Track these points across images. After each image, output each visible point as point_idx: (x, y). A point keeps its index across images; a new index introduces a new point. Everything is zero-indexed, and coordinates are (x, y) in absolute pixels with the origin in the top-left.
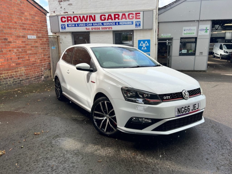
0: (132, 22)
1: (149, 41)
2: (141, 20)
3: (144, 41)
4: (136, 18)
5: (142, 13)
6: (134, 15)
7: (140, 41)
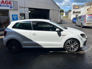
0: (8, 6)
1: (17, 15)
2: (12, 5)
3: (15, 15)
4: (10, 4)
5: (12, 2)
6: (9, 2)
7: (13, 15)
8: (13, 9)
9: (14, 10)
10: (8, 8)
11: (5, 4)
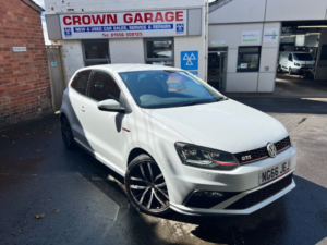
8: (185, 33)
9: (188, 36)
10: (172, 33)
11: (165, 22)
